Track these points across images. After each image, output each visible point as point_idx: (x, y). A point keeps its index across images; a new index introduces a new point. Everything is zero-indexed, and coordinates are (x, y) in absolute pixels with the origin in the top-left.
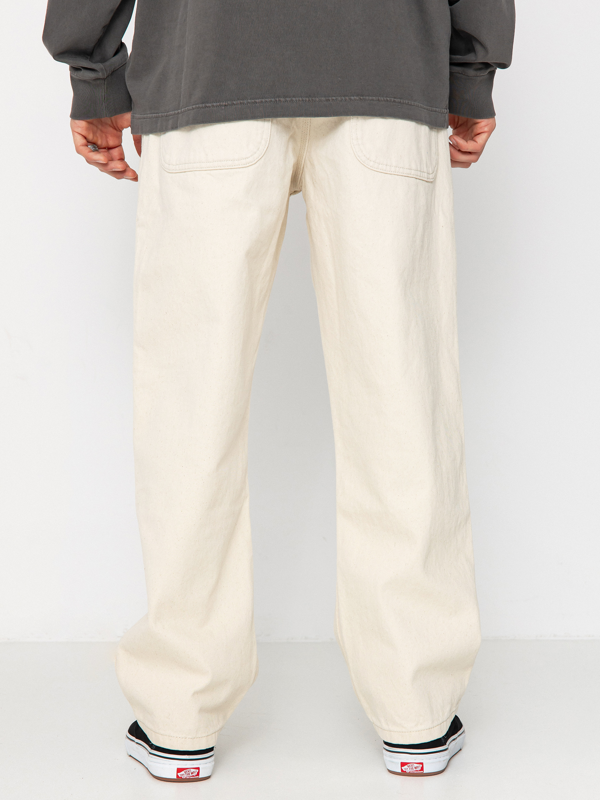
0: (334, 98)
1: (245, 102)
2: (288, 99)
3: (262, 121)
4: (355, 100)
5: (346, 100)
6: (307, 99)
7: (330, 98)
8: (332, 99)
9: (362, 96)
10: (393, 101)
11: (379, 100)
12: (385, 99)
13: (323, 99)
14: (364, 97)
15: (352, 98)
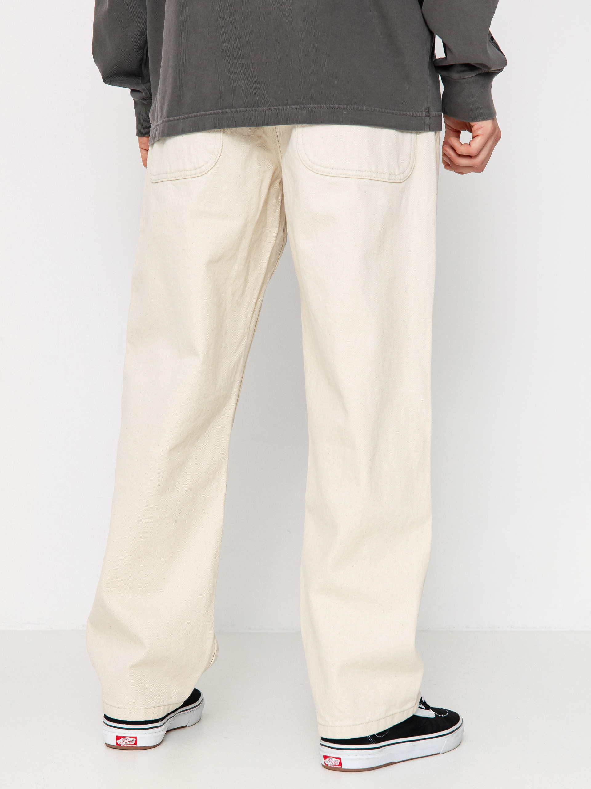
0: (276, 107)
1: (198, 114)
2: (233, 110)
3: (214, 132)
4: (296, 108)
5: (287, 109)
6: (250, 109)
7: (272, 108)
8: (274, 108)
9: (303, 104)
10: (337, 107)
11: (321, 107)
12: (328, 106)
13: (266, 108)
14: (305, 106)
15: (293, 107)
